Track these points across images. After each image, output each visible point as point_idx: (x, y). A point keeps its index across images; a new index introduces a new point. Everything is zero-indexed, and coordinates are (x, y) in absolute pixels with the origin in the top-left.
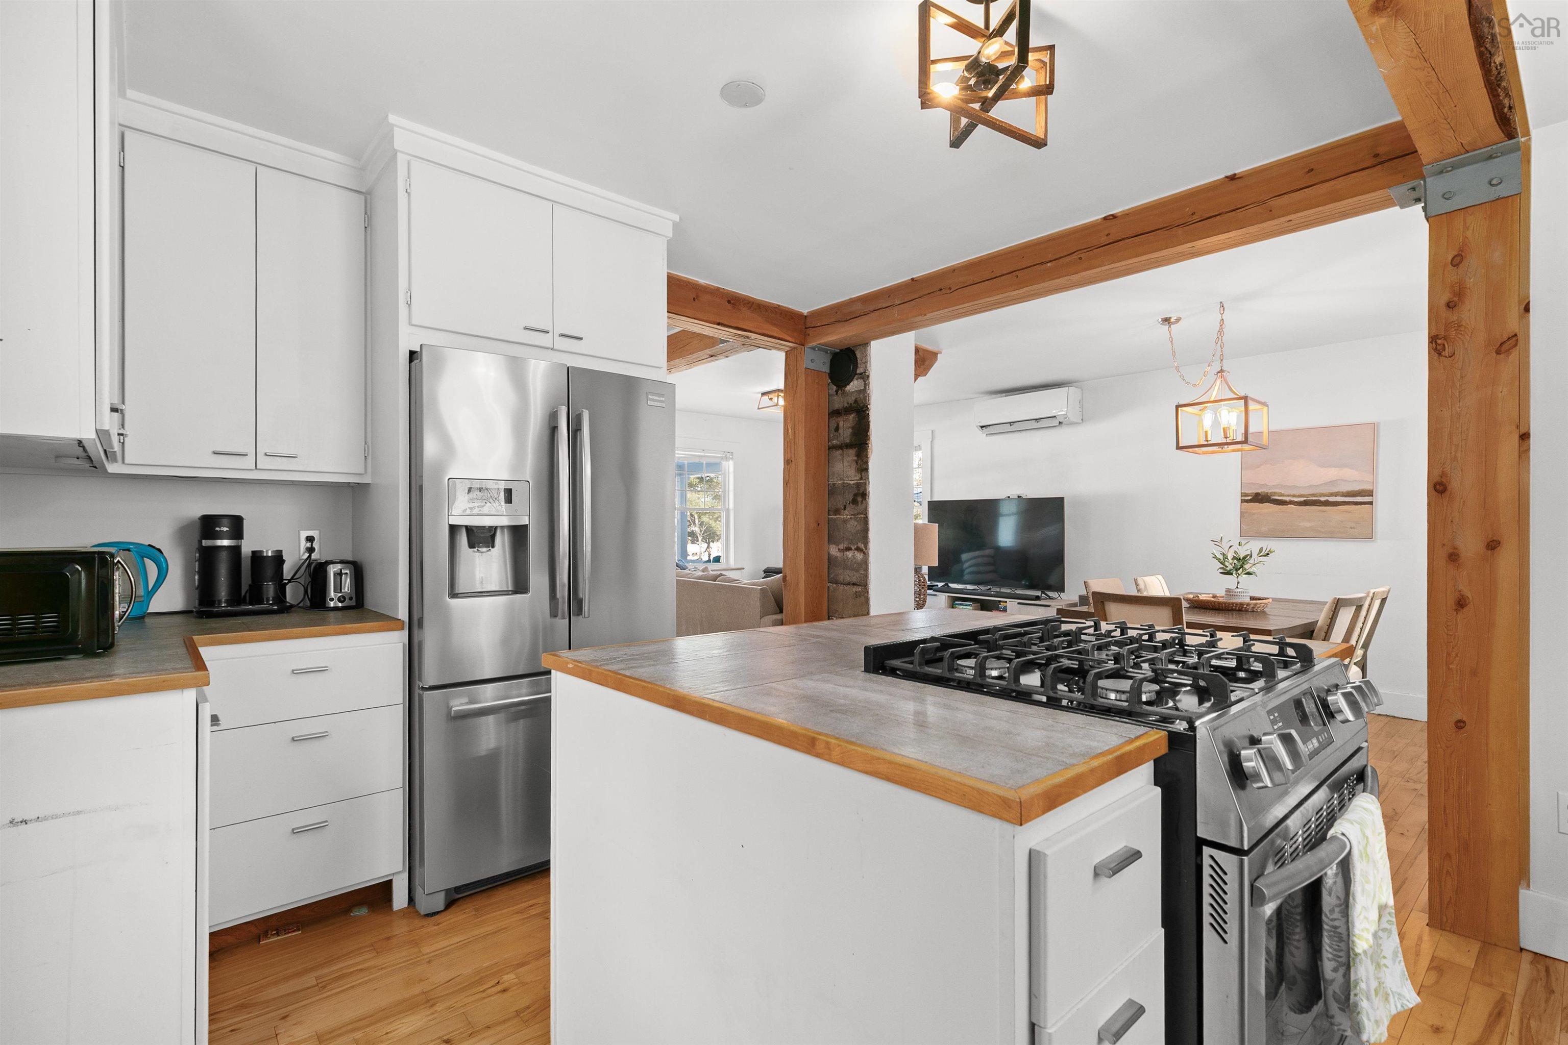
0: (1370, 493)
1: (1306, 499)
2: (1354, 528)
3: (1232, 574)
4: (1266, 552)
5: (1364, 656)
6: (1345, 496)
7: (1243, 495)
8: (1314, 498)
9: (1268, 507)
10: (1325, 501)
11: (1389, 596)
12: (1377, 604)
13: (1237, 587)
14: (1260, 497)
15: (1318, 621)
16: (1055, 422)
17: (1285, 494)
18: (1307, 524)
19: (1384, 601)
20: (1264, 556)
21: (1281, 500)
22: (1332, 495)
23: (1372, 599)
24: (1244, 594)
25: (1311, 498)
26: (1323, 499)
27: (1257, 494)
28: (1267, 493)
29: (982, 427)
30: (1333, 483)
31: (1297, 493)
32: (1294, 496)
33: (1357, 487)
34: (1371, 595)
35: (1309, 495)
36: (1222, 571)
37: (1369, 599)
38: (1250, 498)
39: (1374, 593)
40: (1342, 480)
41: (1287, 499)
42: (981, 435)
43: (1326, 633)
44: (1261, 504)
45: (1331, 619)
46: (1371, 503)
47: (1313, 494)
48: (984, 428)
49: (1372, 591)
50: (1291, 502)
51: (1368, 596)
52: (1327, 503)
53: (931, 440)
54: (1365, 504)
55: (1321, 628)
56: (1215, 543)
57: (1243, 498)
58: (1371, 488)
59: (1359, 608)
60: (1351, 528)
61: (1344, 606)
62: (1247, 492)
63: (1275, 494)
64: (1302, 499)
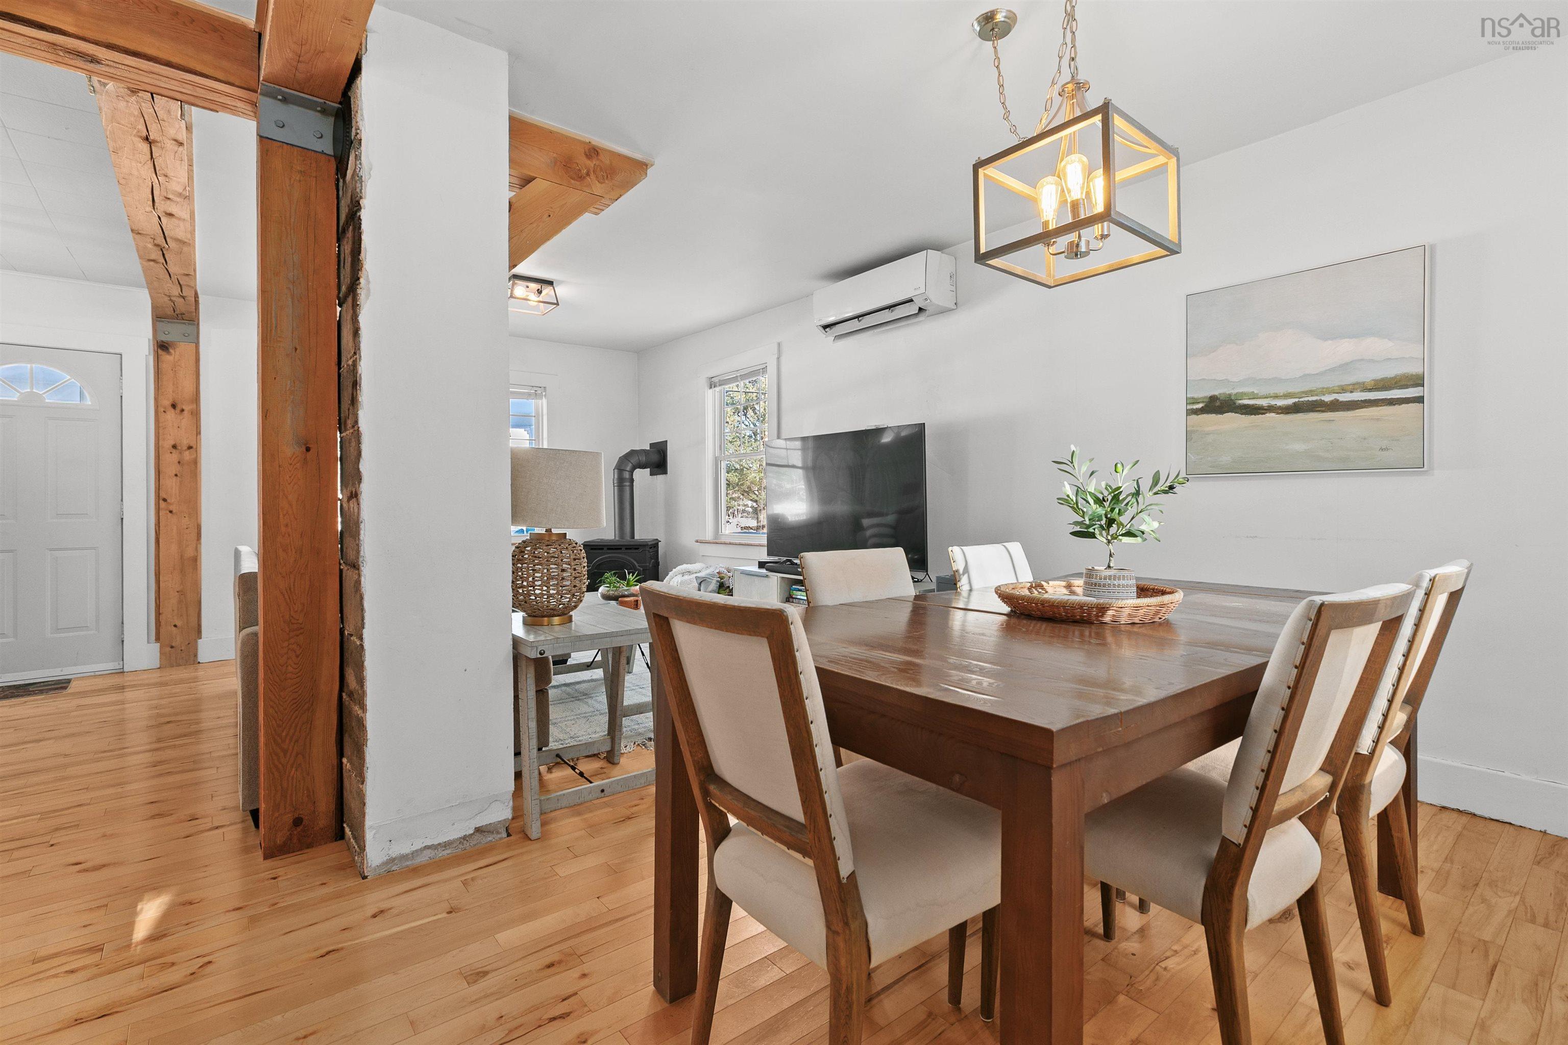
0: (1418, 381)
1: (1297, 400)
2: (1387, 449)
3: (1092, 536)
4: (1168, 484)
5: (1411, 726)
6: (1370, 390)
7: (1191, 401)
8: (1311, 399)
9: (1231, 420)
10: (1332, 402)
11: (1467, 584)
12: (1439, 603)
13: (1109, 567)
14: (1218, 404)
15: (1261, 668)
16: (912, 309)
17: (1261, 394)
18: (1299, 447)
19: (1454, 598)
20: (1165, 492)
21: (1253, 405)
22: (1343, 390)
23: (1427, 594)
24: (1122, 582)
25: (1306, 399)
26: (1327, 398)
27: (1213, 399)
28: (1230, 395)
29: (825, 327)
30: (1344, 367)
31: (1281, 390)
32: (1276, 397)
33: (1391, 371)
34: (1425, 584)
35: (1303, 392)
36: (1078, 529)
37: (1420, 595)
38: (1200, 406)
39: (1432, 580)
40: (1362, 360)
41: (1264, 403)
42: (827, 338)
43: (1287, 710)
44: (1220, 416)
45: (1301, 667)
46: (1420, 400)
47: (1311, 391)
48: (827, 330)
49: (1430, 573)
50: (1271, 409)
51: (1417, 585)
52: (1335, 406)
53: (776, 356)
54: (1408, 403)
55: (1271, 694)
56: (1062, 467)
57: (1189, 407)
58: (1420, 371)
59: (1391, 627)
60: (1382, 449)
61: (1337, 628)
62: (1196, 396)
63: (1242, 395)
64: (1290, 402)
